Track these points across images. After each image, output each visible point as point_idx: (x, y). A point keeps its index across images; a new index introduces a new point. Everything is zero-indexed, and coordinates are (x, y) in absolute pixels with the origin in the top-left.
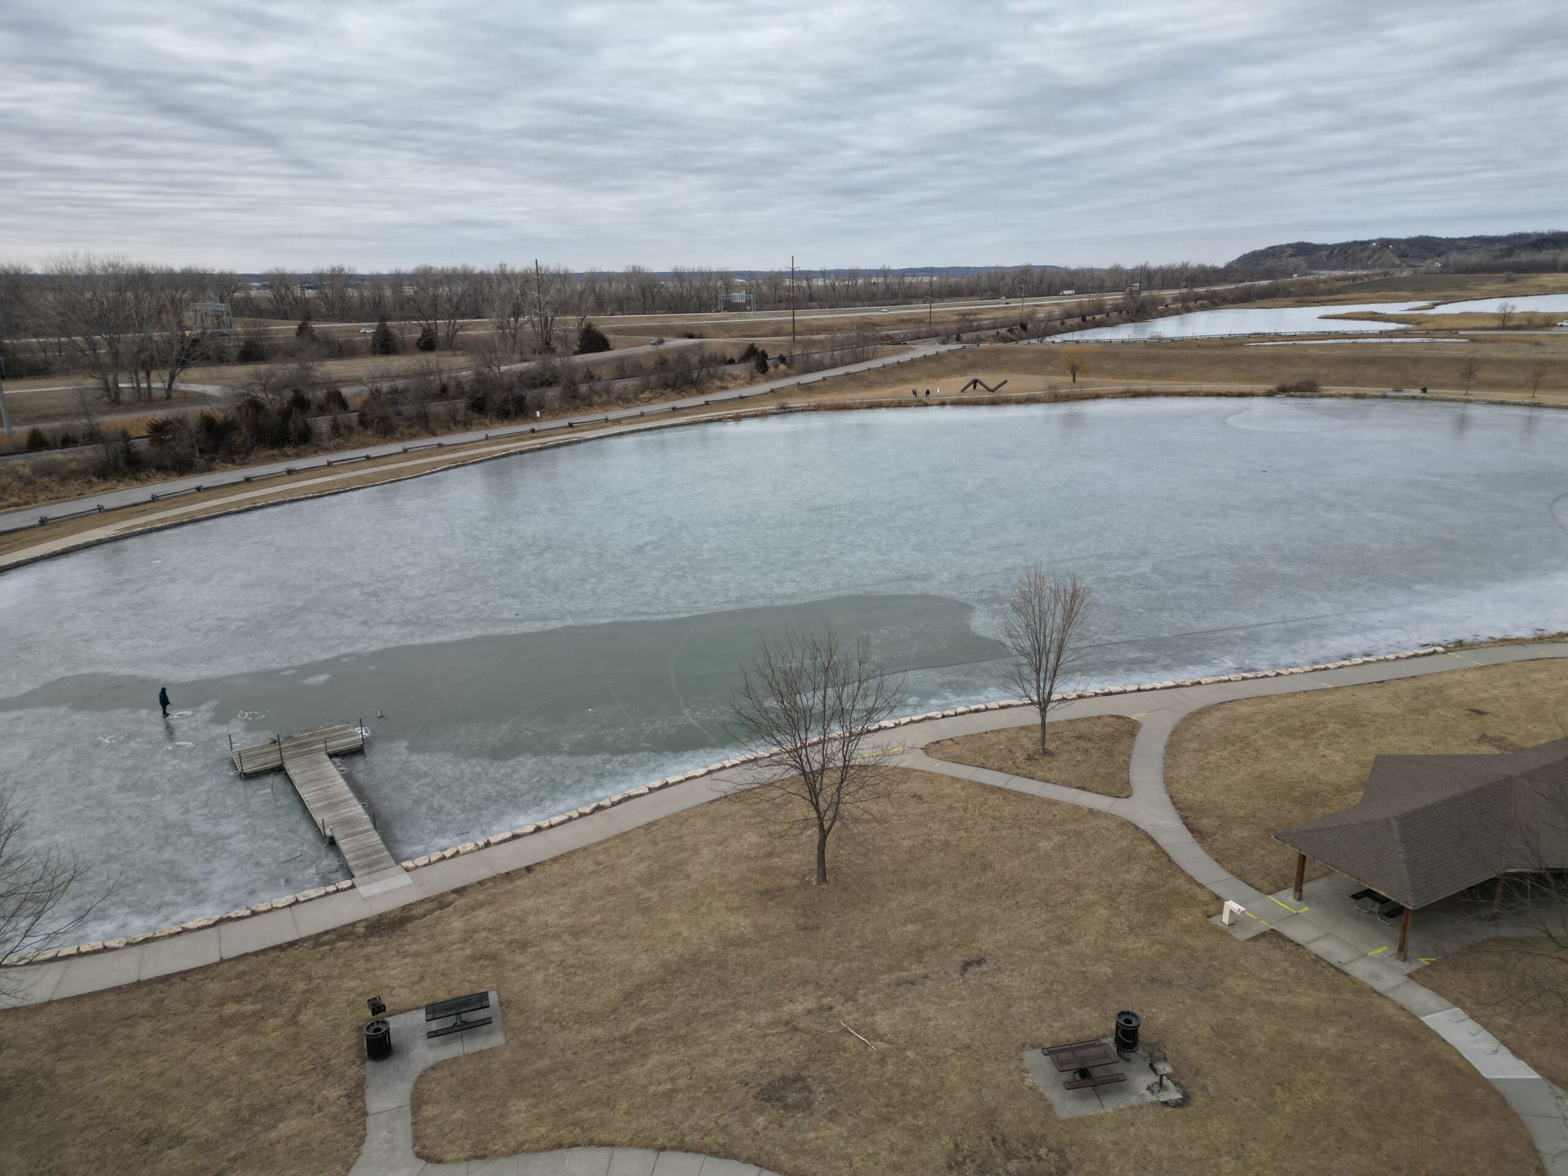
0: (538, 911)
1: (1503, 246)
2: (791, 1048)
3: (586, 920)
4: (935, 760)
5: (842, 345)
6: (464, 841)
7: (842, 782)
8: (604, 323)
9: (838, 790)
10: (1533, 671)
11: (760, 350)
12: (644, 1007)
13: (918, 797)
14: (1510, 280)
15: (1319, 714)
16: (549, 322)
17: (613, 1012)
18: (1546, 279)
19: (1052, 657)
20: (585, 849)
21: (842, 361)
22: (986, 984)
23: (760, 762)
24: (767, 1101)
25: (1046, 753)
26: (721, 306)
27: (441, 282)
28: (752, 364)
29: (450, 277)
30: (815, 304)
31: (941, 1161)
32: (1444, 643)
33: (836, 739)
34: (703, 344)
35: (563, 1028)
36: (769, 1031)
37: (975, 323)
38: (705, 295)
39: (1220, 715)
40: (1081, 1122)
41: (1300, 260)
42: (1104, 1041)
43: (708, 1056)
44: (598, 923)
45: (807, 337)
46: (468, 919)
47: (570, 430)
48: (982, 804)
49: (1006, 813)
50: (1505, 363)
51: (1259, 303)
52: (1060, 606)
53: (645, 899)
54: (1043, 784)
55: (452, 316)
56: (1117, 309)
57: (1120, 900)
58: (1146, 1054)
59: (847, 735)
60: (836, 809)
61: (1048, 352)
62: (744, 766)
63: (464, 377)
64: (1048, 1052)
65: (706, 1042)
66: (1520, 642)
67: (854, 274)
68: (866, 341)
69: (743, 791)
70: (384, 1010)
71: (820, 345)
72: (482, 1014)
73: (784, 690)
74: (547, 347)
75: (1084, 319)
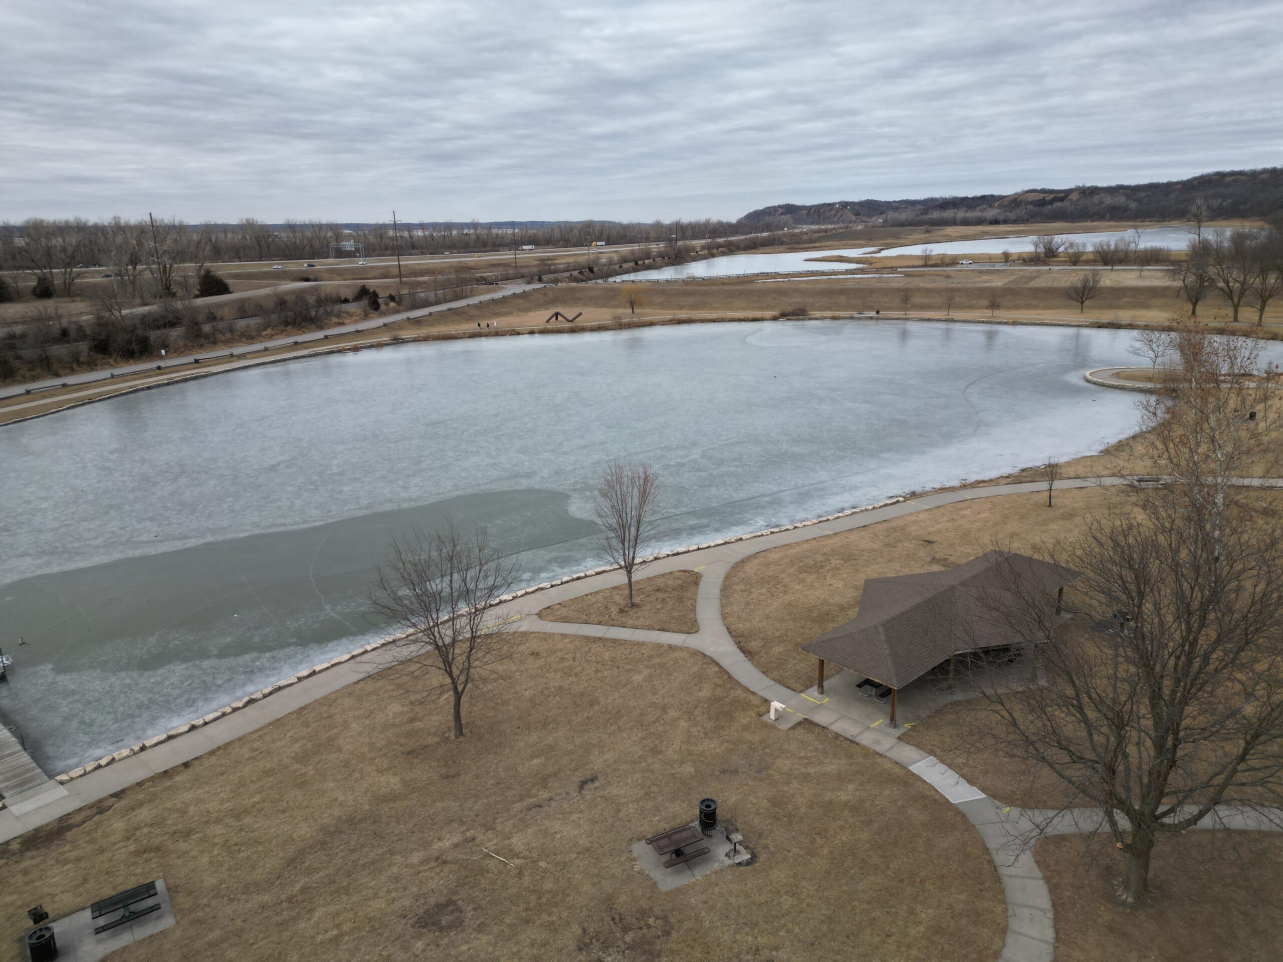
0: (199, 801)
1: (922, 207)
2: (442, 879)
3: (245, 802)
4: (548, 623)
5: (444, 285)
6: (119, 749)
7: (471, 650)
8: (222, 269)
9: (468, 658)
10: (961, 509)
11: (371, 290)
12: (307, 868)
13: (535, 654)
14: (928, 232)
15: (825, 554)
16: (168, 269)
17: (278, 878)
18: (951, 230)
19: (633, 529)
20: (240, 739)
21: (445, 298)
22: (599, 797)
23: (398, 643)
24: (424, 927)
25: (633, 605)
26: (332, 253)
27: (53, 234)
28: (365, 302)
29: (63, 229)
30: (416, 251)
31: (573, 945)
32: (903, 495)
33: (463, 615)
34: (318, 286)
35: (231, 900)
36: (421, 868)
37: (552, 267)
38: (317, 244)
39: (757, 562)
40: (678, 891)
41: (787, 218)
42: (692, 825)
43: (369, 899)
44: (258, 803)
45: (413, 279)
46: (129, 819)
47: (196, 365)
48: (587, 653)
49: (606, 657)
50: (929, 291)
51: (762, 249)
52: (636, 490)
53: (302, 774)
54: (632, 630)
55: (68, 265)
56: (661, 255)
57: (696, 713)
58: (723, 829)
59: (473, 611)
60: (468, 674)
61: (612, 290)
62: (384, 648)
63: (85, 321)
64: (650, 841)
65: (367, 888)
66: (952, 489)
67: (449, 226)
68: (464, 282)
69: (385, 670)
70: (47, 917)
71: (424, 286)
72: (150, 902)
73: (415, 579)
74: (168, 291)
75: (636, 264)
